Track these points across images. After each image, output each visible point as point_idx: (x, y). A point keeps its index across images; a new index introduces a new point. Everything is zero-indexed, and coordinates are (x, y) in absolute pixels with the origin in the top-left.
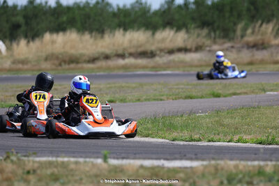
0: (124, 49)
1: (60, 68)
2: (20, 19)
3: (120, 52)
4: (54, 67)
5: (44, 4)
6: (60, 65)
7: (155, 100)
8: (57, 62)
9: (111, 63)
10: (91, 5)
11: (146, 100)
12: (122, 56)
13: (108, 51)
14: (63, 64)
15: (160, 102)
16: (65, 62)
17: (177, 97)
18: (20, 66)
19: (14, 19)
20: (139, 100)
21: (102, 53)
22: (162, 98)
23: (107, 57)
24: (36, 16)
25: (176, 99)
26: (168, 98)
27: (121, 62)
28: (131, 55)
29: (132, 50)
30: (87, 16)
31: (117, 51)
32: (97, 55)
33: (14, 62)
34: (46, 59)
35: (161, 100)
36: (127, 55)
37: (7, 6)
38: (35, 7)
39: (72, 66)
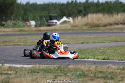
0: (118, 21)
1: (91, 29)
2: (82, 8)
3: (117, 22)
4: (88, 28)
5: (92, 2)
6: (91, 28)
7: (101, 42)
8: (90, 26)
9: (112, 27)
10: (112, 3)
11: (97, 42)
12: (117, 24)
13: (111, 22)
14: (92, 27)
15: (103, 43)
16: (93, 26)
17: (111, 41)
18: (74, 28)
19: (79, 8)
20: (94, 42)
21: (109, 23)
22: (105, 42)
23: (111, 25)
24: (89, 7)
25: (110, 42)
26: (107, 42)
27: (117, 26)
28: (121, 24)
29: (122, 22)
30: (110, 7)
31: (115, 22)
32: (106, 24)
33: (72, 27)
34: (85, 25)
35: (104, 42)
36: (119, 24)
37: (77, 3)
38: (88, 3)
39: (96, 28)
